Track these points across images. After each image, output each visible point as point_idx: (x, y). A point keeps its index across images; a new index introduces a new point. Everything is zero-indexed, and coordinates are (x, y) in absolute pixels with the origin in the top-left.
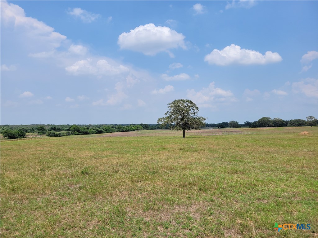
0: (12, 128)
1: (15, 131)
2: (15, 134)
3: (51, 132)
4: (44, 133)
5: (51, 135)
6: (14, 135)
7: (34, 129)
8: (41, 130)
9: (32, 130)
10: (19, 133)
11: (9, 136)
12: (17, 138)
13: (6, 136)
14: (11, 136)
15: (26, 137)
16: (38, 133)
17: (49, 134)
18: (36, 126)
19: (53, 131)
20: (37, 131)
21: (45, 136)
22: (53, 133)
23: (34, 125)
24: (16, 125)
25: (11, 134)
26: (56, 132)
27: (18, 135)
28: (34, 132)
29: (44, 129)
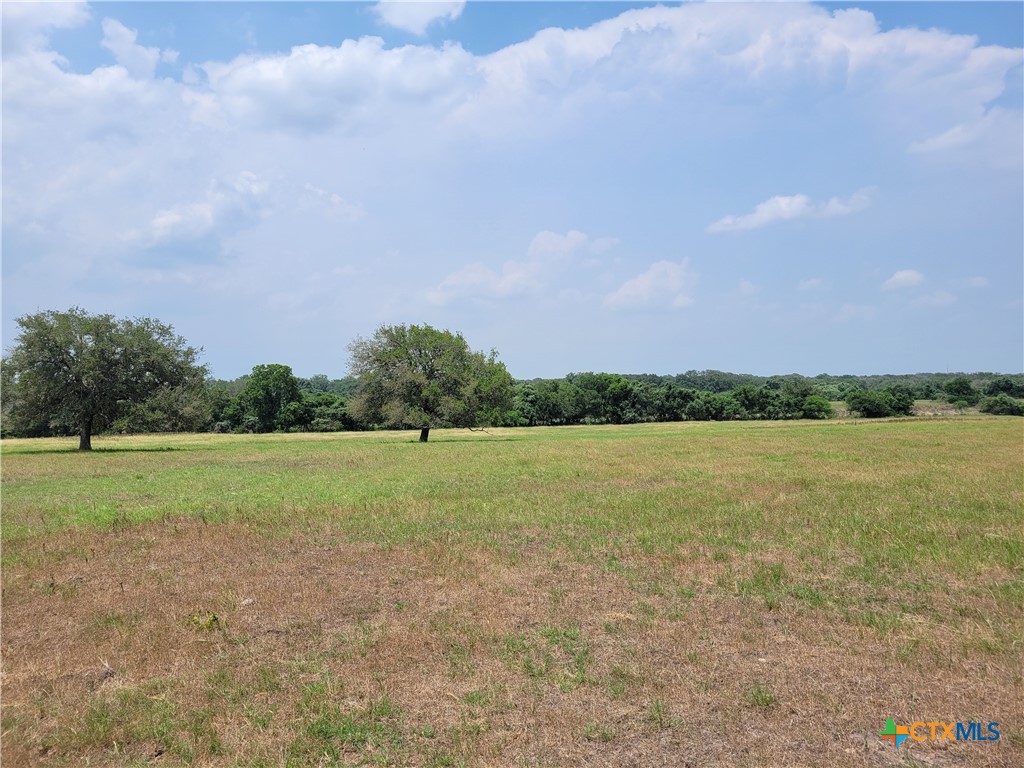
0: (863, 383)
1: (878, 396)
2: (882, 402)
3: (996, 401)
4: (972, 403)
5: (997, 408)
6: (878, 406)
7: (932, 388)
8: (959, 391)
9: (928, 394)
10: (891, 401)
11: (865, 409)
12: (887, 415)
13: (858, 410)
14: (872, 411)
15: (914, 412)
16: (951, 401)
17: (989, 405)
18: (938, 380)
19: (1003, 396)
20: (946, 395)
21: (973, 411)
22: (1005, 403)
23: (929, 375)
24: (873, 376)
25: (872, 402)
26: (1016, 401)
27: (890, 406)
28: (935, 399)
29: (968, 388)
